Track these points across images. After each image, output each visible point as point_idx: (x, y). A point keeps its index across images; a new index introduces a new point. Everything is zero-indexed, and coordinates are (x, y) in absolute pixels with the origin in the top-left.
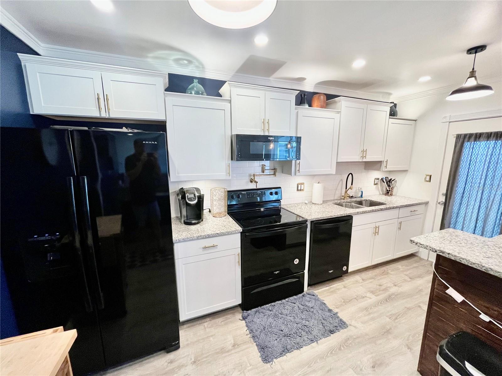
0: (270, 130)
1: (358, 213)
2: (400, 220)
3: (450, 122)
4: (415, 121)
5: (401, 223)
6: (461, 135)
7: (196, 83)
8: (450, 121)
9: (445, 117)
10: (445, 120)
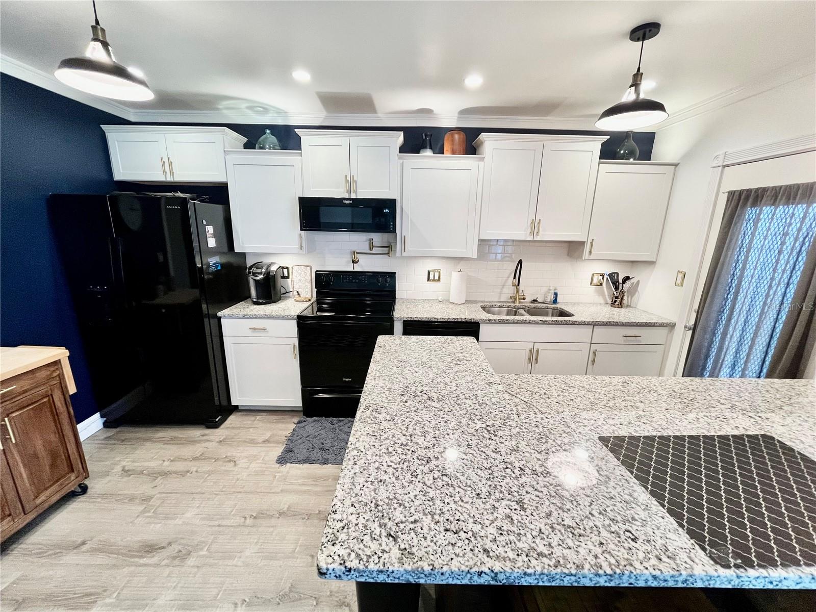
0: (359, 190)
1: (489, 321)
2: (594, 347)
3: (725, 166)
4: (676, 165)
5: (595, 352)
6: (735, 191)
7: (268, 136)
8: (724, 164)
9: (716, 157)
10: (715, 163)
